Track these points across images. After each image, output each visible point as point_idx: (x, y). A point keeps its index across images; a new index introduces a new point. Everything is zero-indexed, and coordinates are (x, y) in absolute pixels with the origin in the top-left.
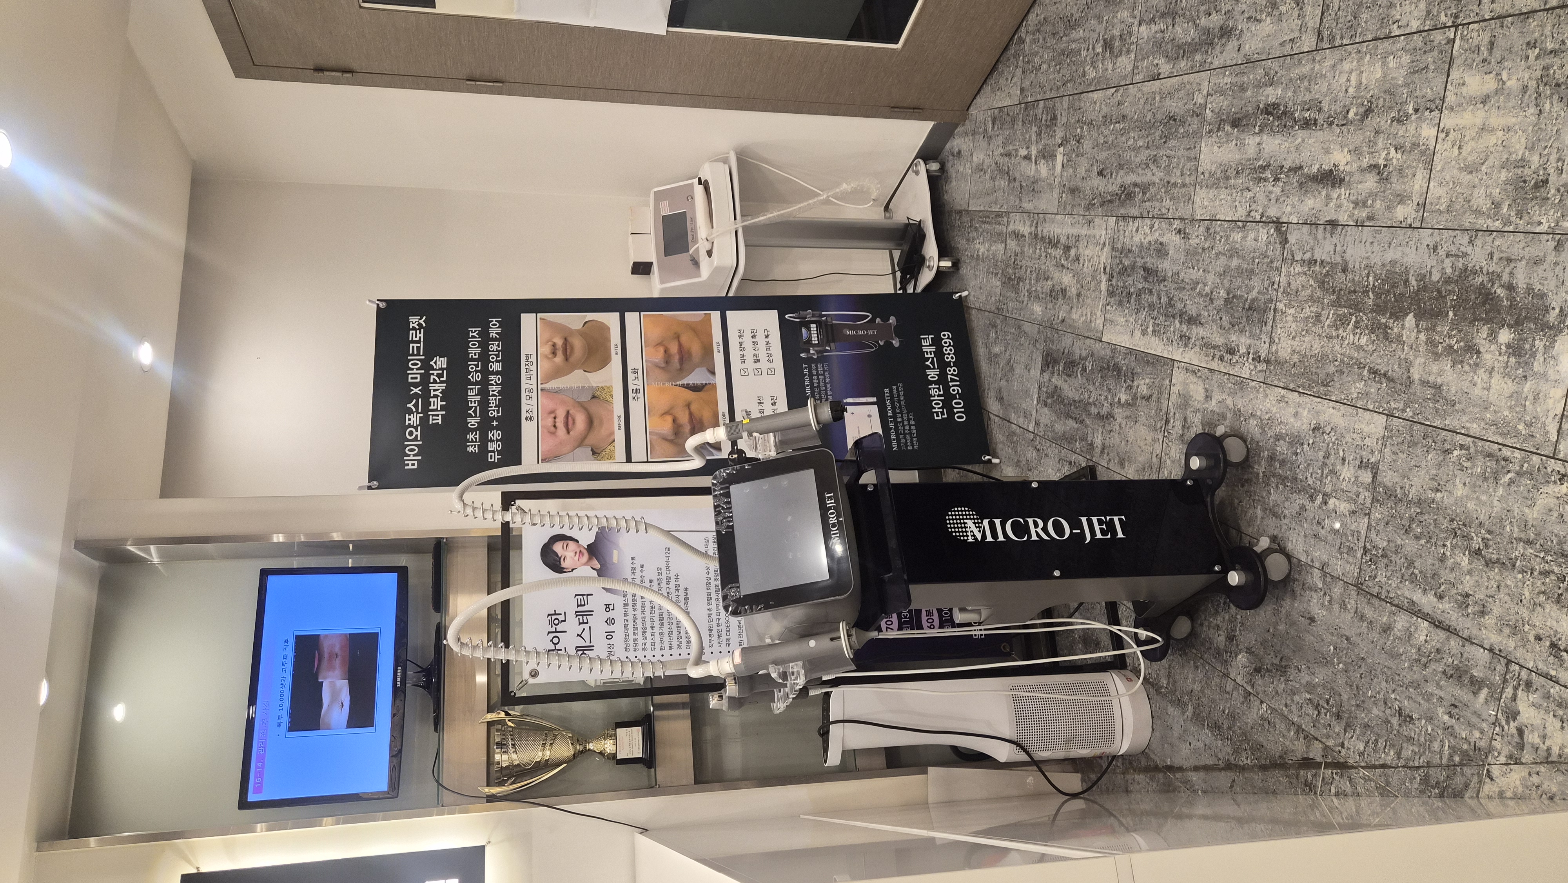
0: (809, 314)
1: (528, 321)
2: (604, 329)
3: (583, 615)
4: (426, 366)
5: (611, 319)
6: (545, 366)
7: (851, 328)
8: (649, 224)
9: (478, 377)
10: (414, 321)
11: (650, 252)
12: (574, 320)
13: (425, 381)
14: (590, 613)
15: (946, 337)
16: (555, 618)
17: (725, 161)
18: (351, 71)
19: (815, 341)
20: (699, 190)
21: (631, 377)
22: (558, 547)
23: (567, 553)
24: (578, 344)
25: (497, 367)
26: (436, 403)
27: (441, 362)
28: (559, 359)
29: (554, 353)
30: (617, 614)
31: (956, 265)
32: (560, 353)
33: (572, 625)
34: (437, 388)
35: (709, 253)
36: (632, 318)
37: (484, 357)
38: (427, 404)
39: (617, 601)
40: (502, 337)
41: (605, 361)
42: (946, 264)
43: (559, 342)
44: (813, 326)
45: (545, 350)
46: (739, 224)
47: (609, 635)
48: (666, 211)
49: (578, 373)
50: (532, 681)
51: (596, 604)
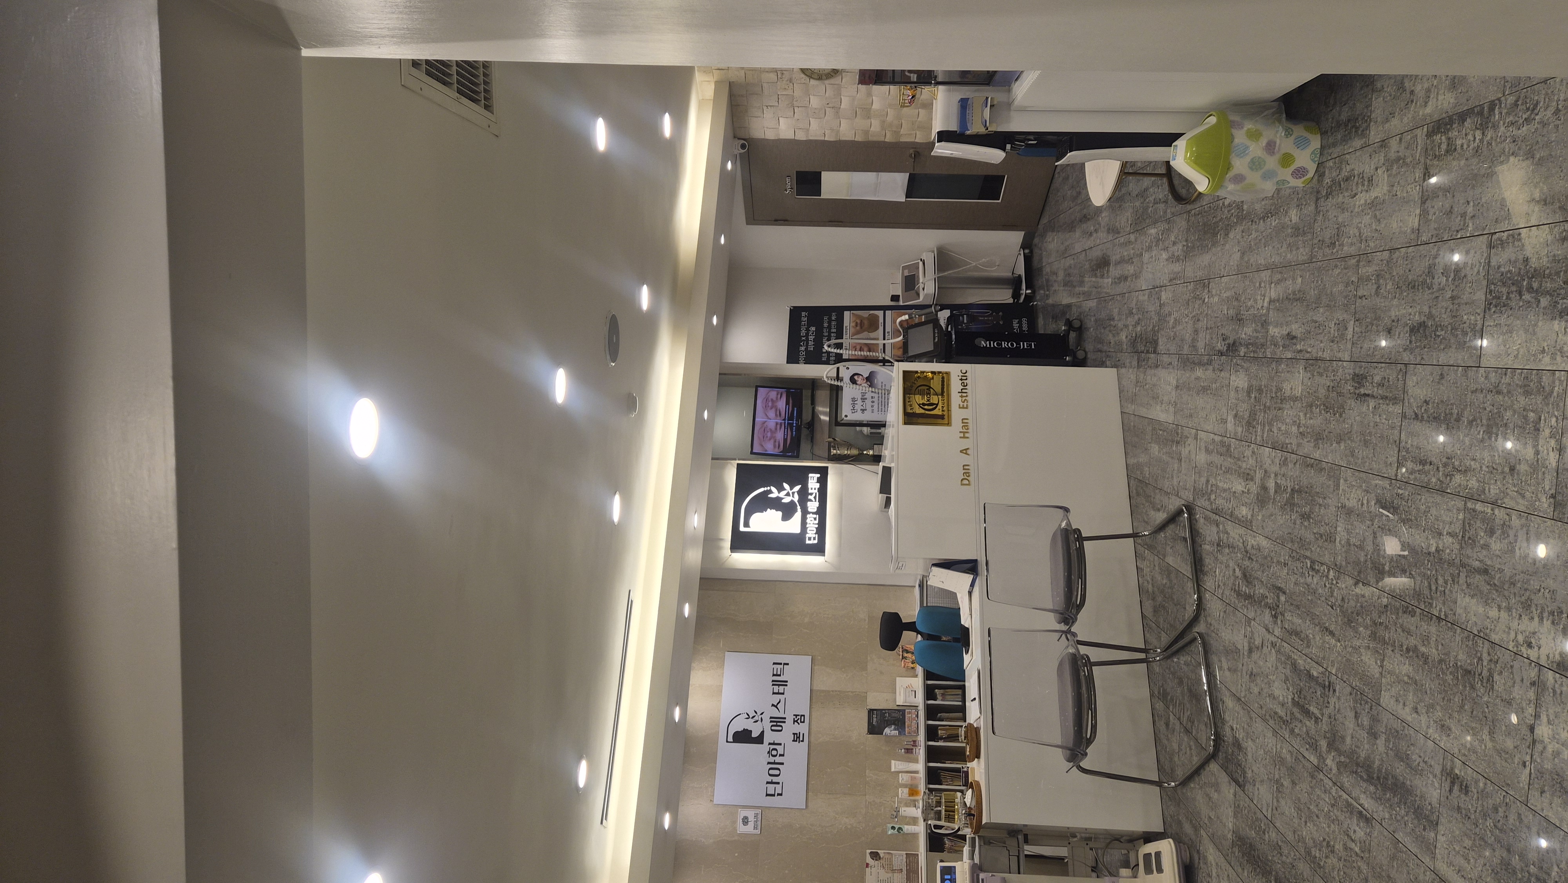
0: (964, 311)
1: (847, 314)
2: (877, 317)
3: (863, 399)
4: (808, 330)
5: (880, 313)
6: (852, 330)
7: (981, 317)
8: (899, 279)
9: (826, 334)
10: (803, 314)
11: (899, 291)
12: (865, 314)
13: (807, 335)
14: (866, 399)
15: (1024, 321)
16: (854, 400)
17: (933, 252)
18: (787, 221)
19: (965, 321)
20: (921, 264)
21: (887, 334)
22: (856, 377)
23: (859, 380)
24: (866, 322)
25: (834, 330)
26: (811, 343)
27: (813, 329)
28: (858, 328)
29: (857, 326)
30: (876, 400)
31: (1034, 292)
32: (859, 325)
33: (859, 402)
34: (811, 338)
35: (923, 289)
36: (888, 313)
37: (829, 327)
38: (807, 343)
39: (876, 395)
40: (836, 320)
41: (877, 328)
42: (1029, 291)
43: (859, 322)
44: (965, 316)
45: (853, 324)
46: (937, 276)
47: (872, 406)
48: (906, 273)
49: (866, 333)
50: (845, 418)
51: (868, 395)
